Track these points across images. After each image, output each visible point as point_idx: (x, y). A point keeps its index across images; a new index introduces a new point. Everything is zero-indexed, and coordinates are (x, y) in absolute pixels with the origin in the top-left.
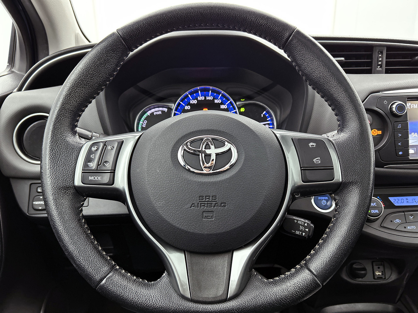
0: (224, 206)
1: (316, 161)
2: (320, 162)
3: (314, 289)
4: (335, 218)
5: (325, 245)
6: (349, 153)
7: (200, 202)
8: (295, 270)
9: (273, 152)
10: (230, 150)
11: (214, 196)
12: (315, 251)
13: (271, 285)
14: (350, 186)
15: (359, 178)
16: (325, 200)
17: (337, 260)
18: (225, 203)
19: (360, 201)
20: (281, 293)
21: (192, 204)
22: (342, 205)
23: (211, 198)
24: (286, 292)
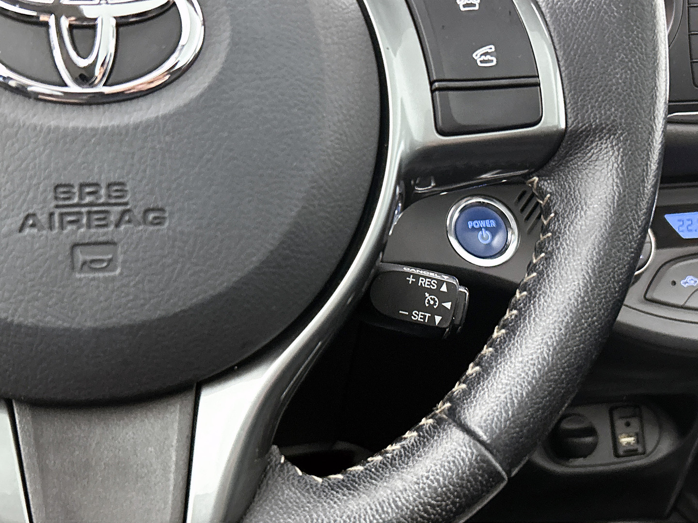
0: (158, 221)
1: (483, 58)
2: (494, 63)
3: (483, 492)
4: (543, 255)
5: (513, 344)
6: (588, 29)
7: (57, 207)
8: (419, 435)
9: (337, 23)
10: (174, 9)
11: (115, 184)
12: (481, 367)
13: (337, 492)
14: (592, 142)
15: (622, 113)
16: (487, 229)
17: (554, 389)
18: (162, 210)
19: (624, 191)
20: (373, 516)
21: (27, 217)
22: (564, 209)
23: (103, 192)
24: (390, 510)
